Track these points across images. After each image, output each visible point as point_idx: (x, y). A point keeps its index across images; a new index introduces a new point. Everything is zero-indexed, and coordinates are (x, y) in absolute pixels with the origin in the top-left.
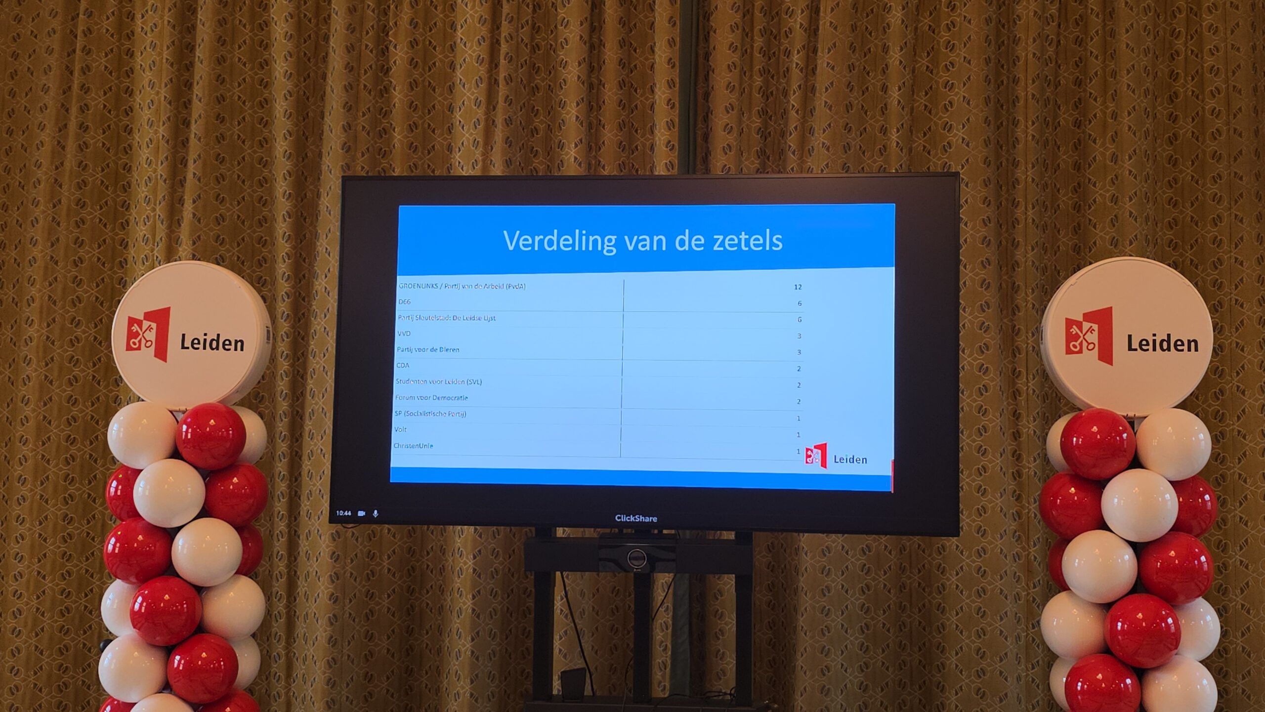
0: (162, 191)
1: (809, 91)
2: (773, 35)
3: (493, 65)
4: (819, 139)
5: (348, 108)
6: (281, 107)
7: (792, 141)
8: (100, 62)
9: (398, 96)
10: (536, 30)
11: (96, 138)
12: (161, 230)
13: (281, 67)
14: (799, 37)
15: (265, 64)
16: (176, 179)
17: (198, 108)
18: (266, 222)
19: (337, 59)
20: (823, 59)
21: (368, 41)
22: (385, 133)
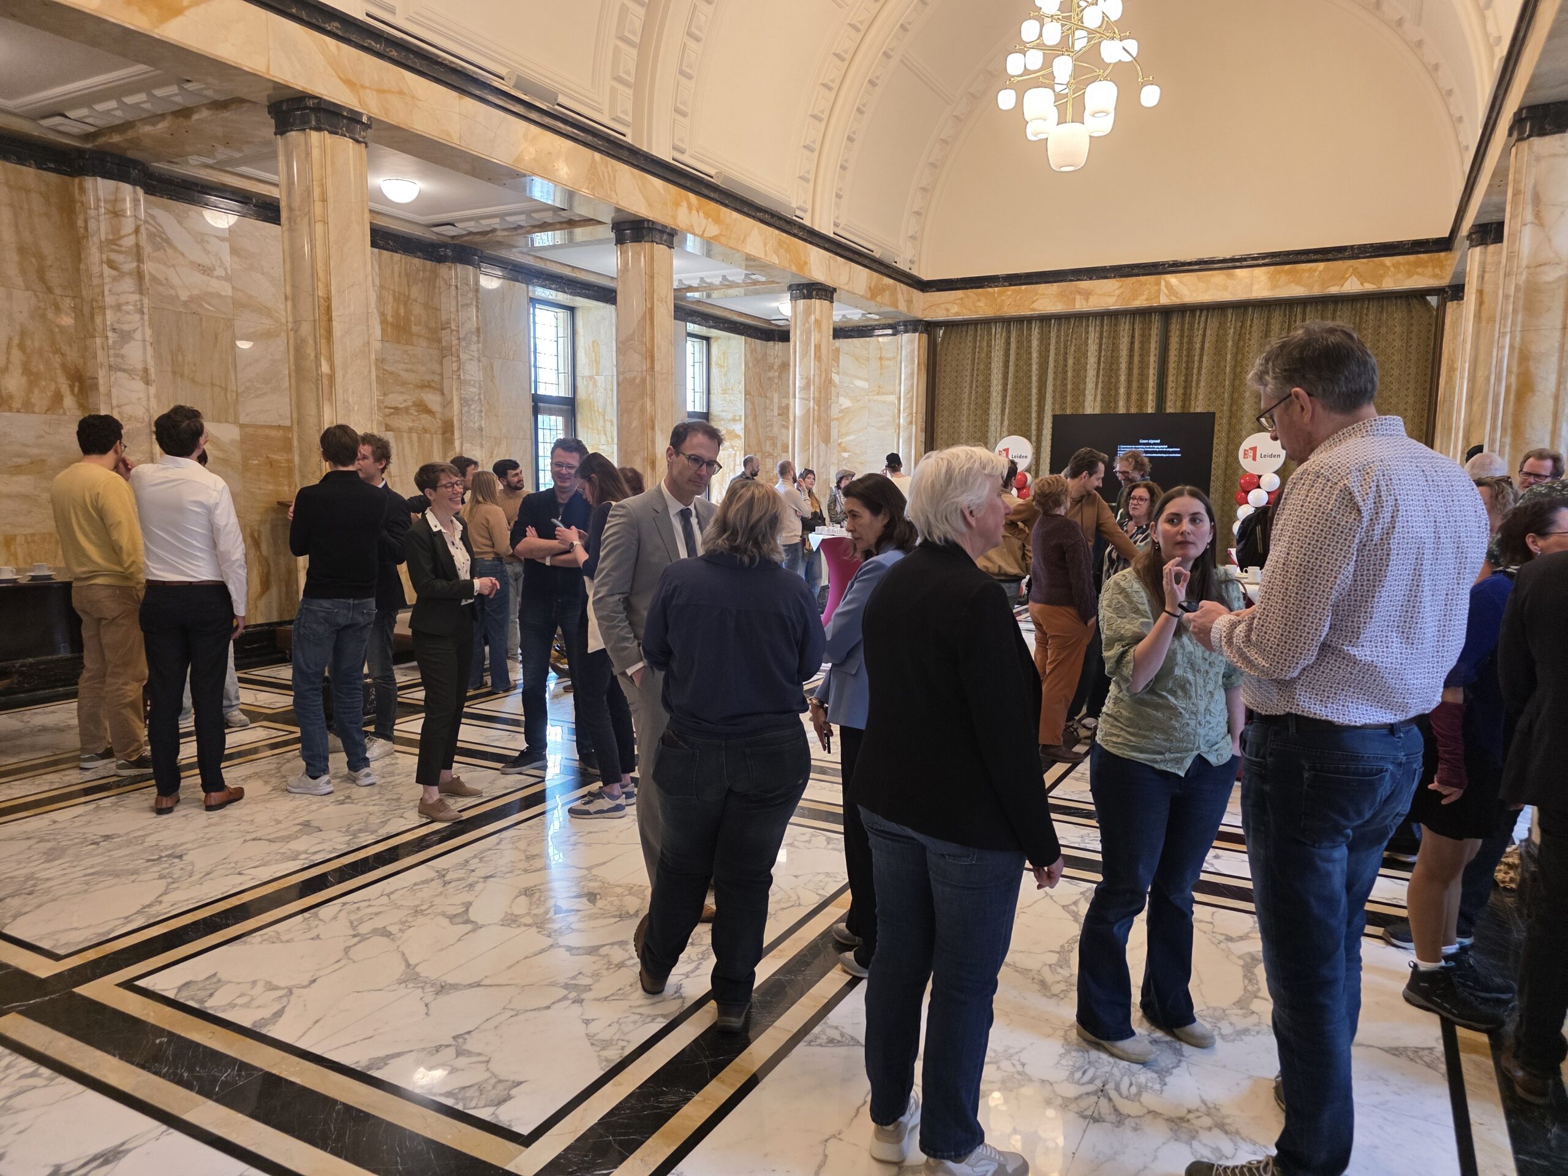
0: (1000, 405)
1: (1200, 368)
2: (1190, 350)
3: (1099, 363)
4: (1202, 384)
5: (1054, 379)
6: (1034, 379)
7: (1194, 384)
8: (982, 367)
9: (1070, 374)
10: (1113, 351)
11: (980, 389)
12: (999, 417)
13: (1034, 367)
14: (1197, 352)
15: (1030, 365)
16: (1004, 402)
17: (1010, 380)
18: (1029, 413)
19: (1051, 364)
20: (1205, 358)
21: (1061, 358)
22: (1065, 385)
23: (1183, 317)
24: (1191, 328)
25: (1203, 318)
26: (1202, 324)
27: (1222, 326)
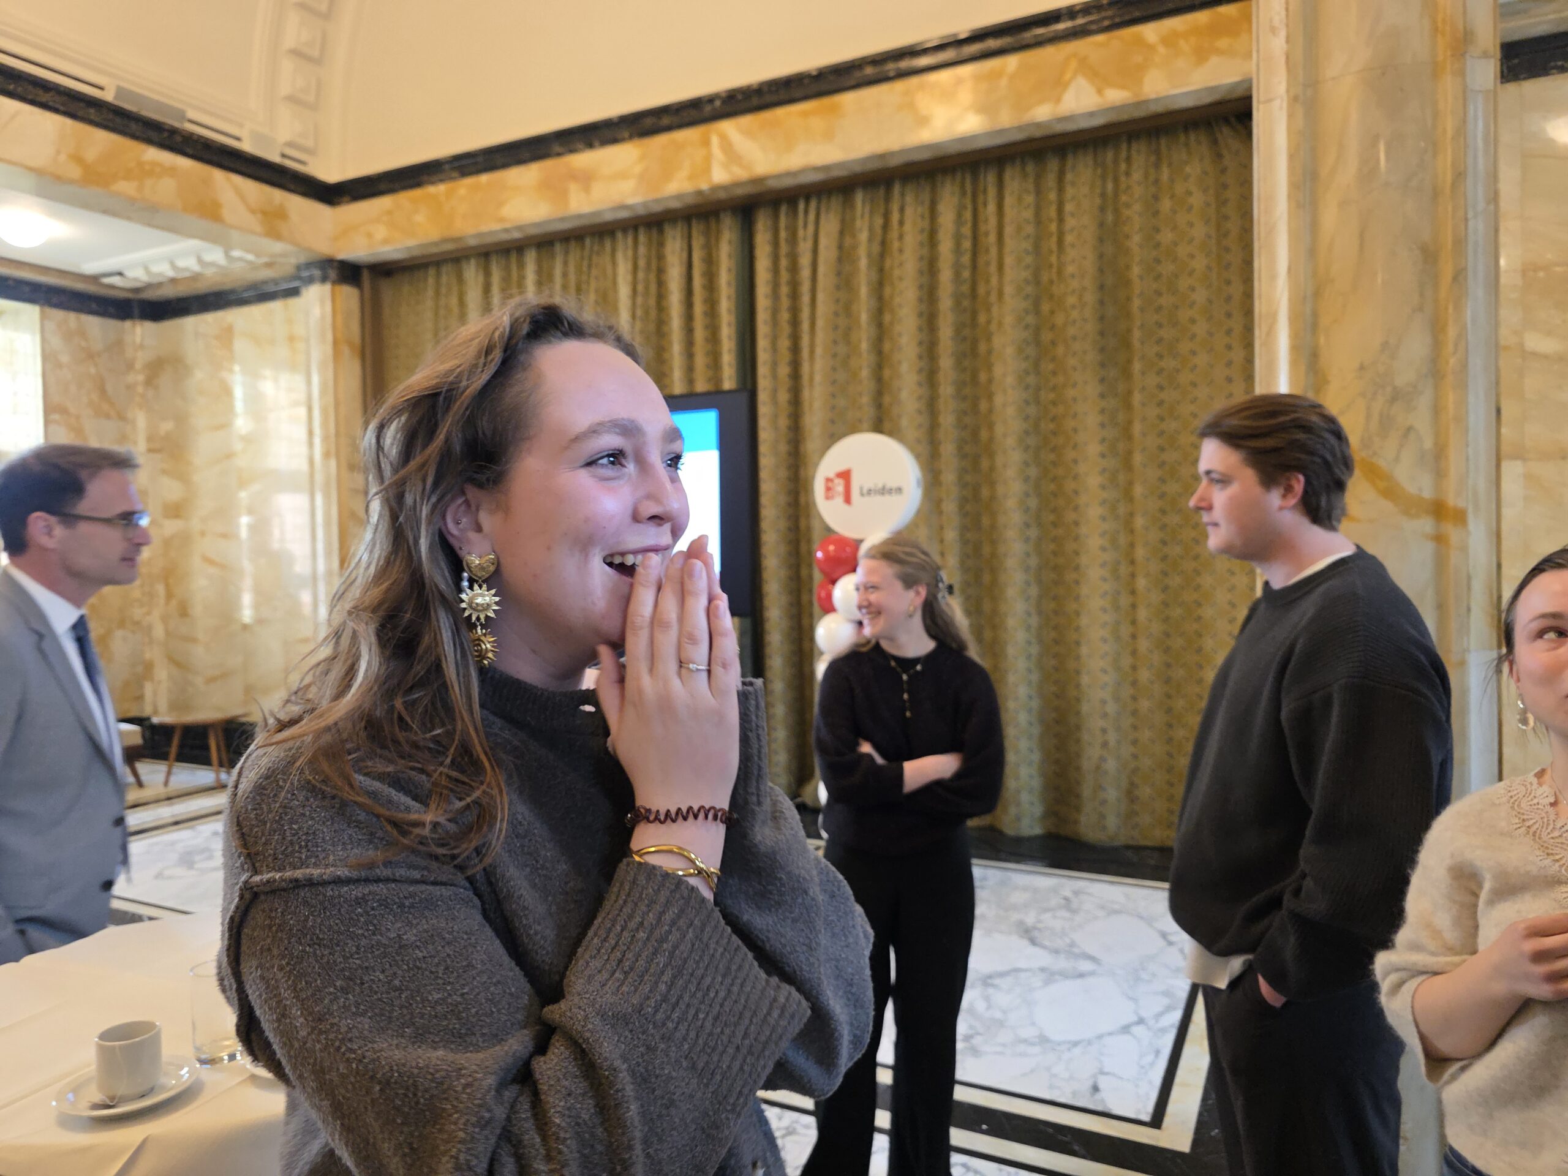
1: (813, 319)
2: (794, 283)
7: (805, 353)
10: (660, 295)
14: (807, 286)
23: (776, 217)
24: (793, 240)
25: (812, 217)
26: (811, 228)
27: (846, 229)
